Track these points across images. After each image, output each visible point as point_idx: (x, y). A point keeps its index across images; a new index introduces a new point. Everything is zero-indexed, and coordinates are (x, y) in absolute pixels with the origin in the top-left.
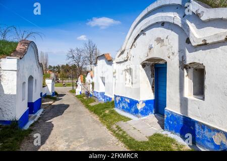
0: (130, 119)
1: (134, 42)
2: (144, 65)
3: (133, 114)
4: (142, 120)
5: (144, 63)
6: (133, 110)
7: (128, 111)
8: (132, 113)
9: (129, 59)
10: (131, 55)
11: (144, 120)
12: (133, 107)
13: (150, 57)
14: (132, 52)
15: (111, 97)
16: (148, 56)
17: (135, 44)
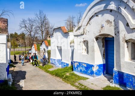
0: (88, 78)
1: (89, 21)
2: (97, 39)
3: (90, 75)
4: (97, 78)
5: (97, 37)
6: (89, 72)
7: (85, 73)
8: (88, 75)
9: (85, 33)
10: (87, 31)
11: (98, 78)
12: (90, 70)
13: (102, 33)
14: (88, 28)
15: (68, 63)
16: (100, 32)
17: (90, 22)
